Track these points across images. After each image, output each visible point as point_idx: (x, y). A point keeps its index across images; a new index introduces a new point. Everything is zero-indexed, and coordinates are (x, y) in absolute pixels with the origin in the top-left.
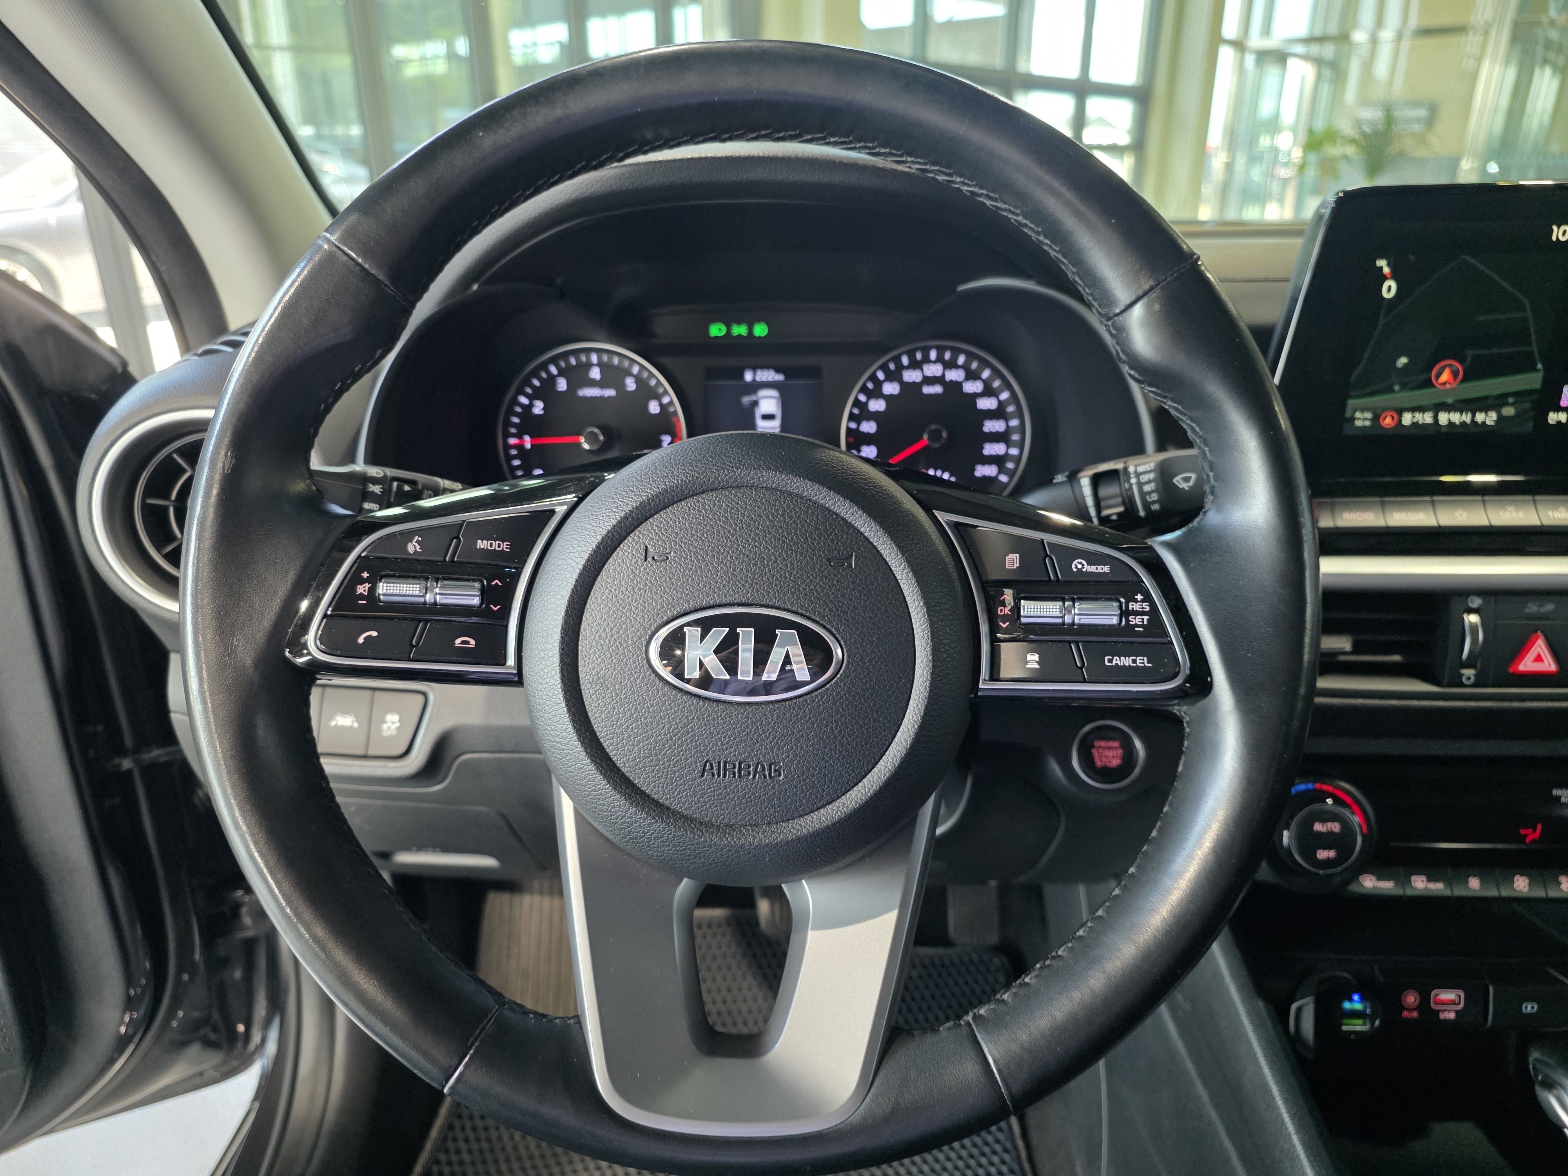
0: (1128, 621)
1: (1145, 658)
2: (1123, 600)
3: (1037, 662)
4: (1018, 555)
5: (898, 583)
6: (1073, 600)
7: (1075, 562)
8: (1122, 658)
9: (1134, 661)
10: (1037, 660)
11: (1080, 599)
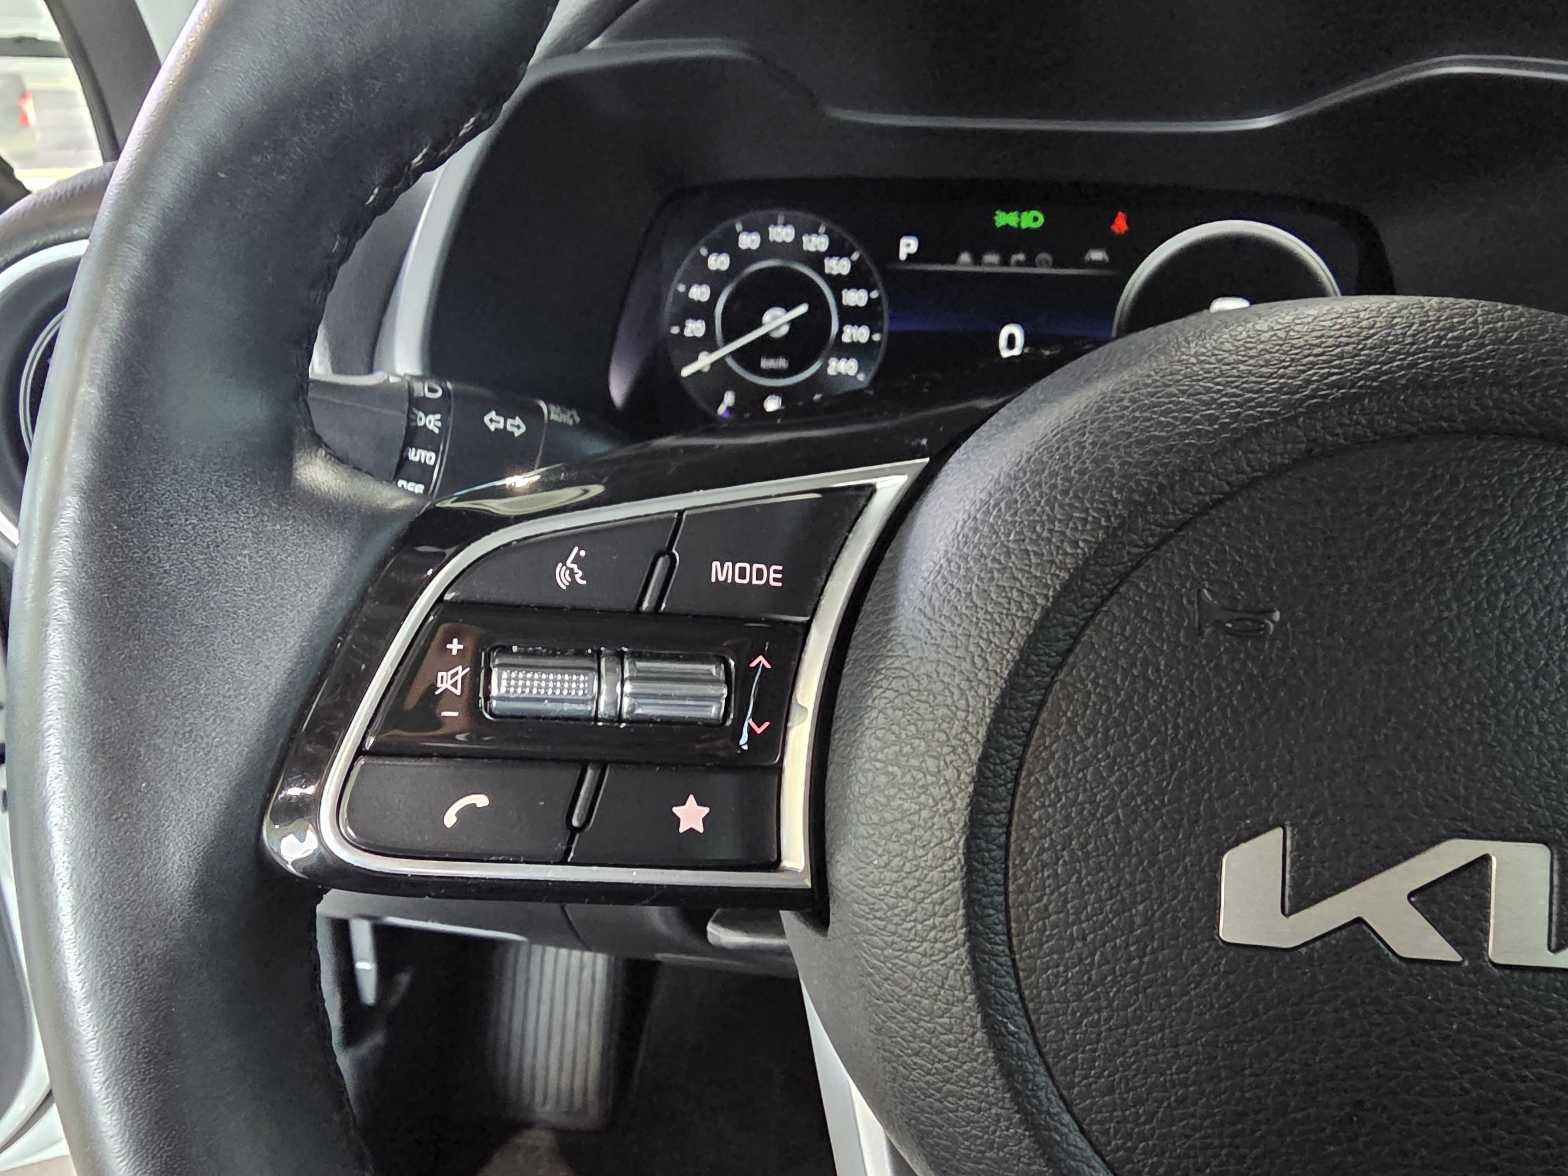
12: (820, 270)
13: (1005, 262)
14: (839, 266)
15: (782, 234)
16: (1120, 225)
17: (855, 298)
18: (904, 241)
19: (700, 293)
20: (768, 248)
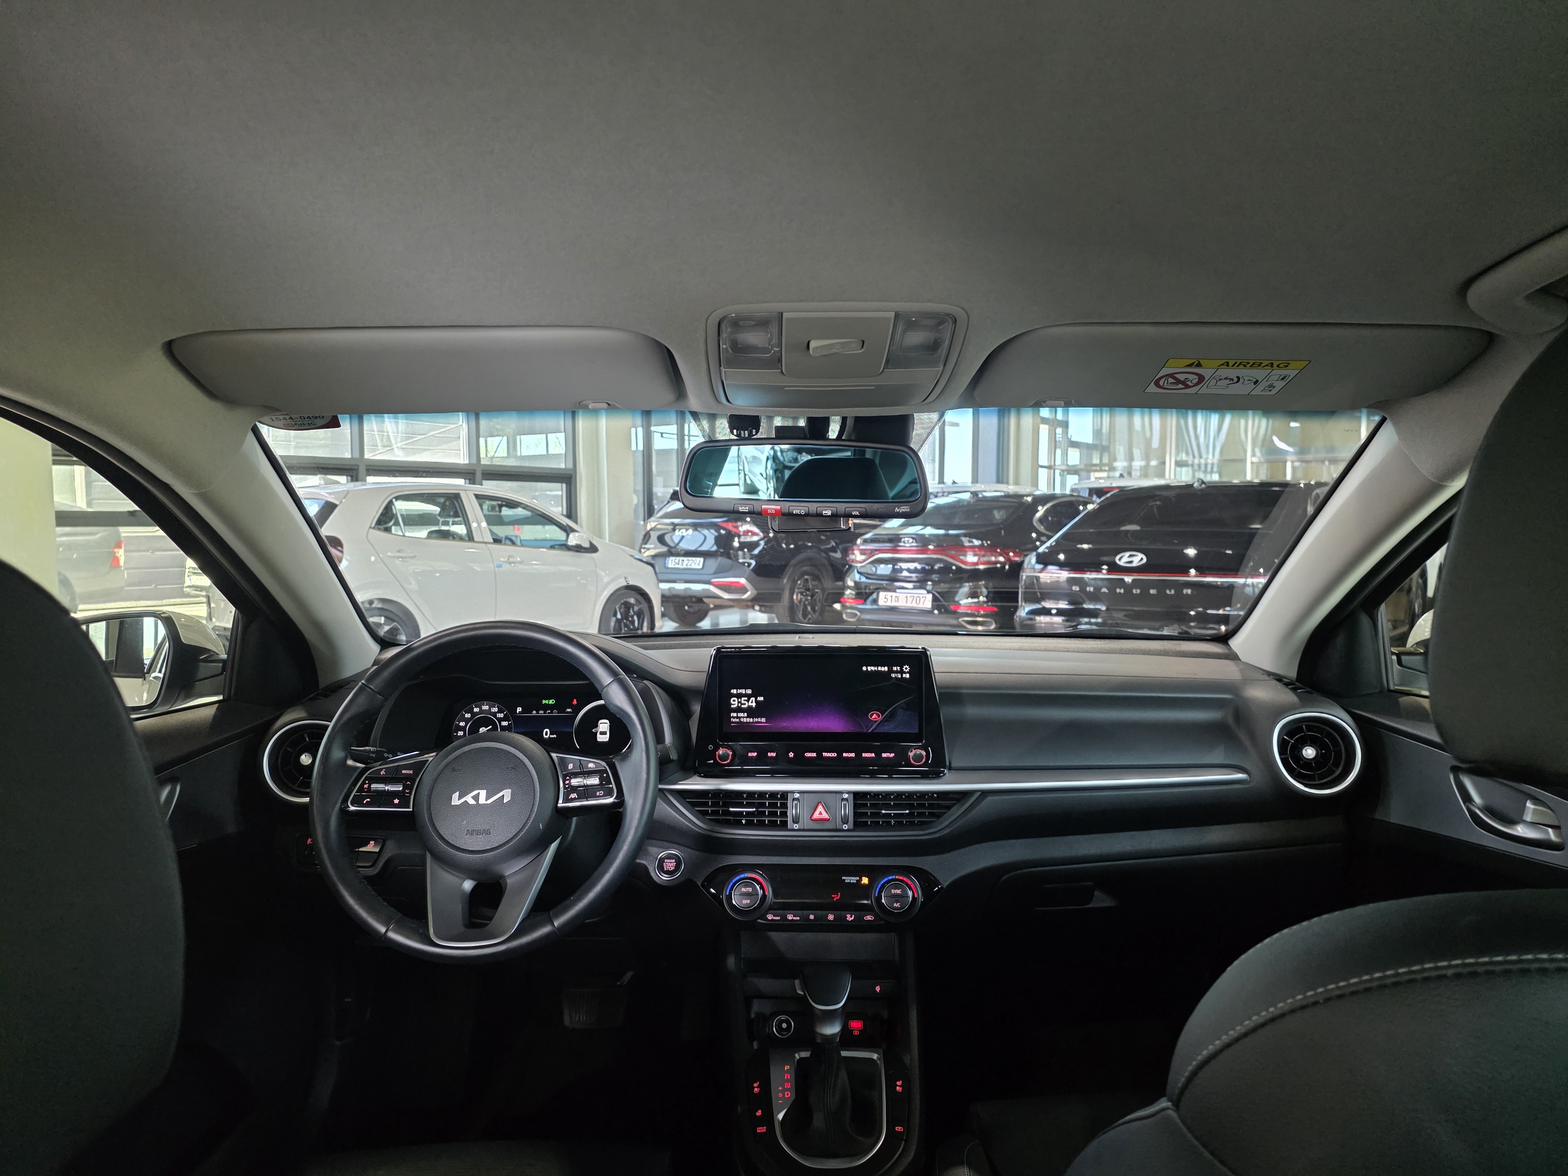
12: (495, 717)
13: (545, 713)
14: (501, 715)
15: (485, 708)
16: (575, 702)
17: (505, 723)
18: (518, 708)
19: (462, 724)
20: (481, 711)
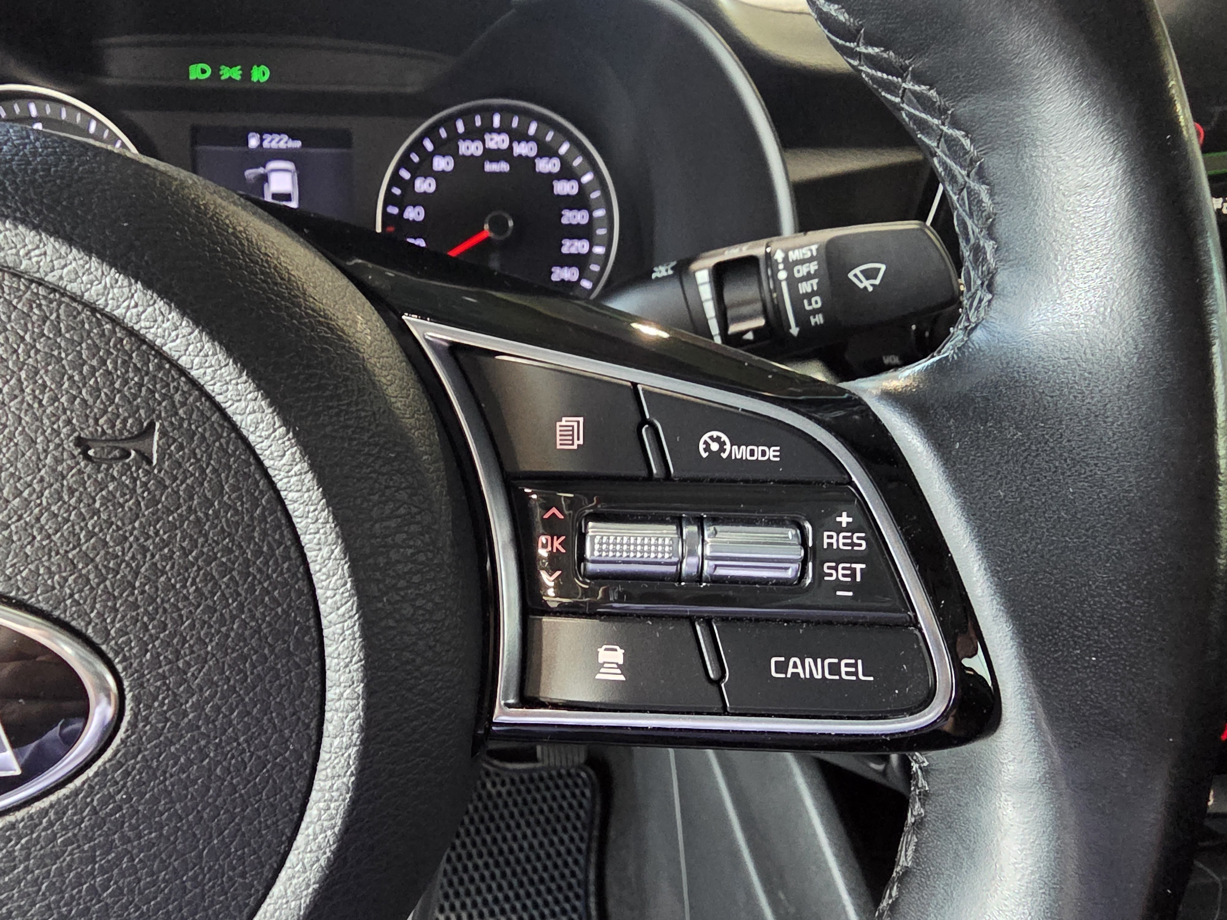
0: (819, 575)
1: (860, 662)
2: (808, 526)
3: (619, 666)
4: (581, 420)
5: (281, 501)
6: (700, 523)
7: (706, 437)
8: (809, 661)
9: (835, 669)
10: (621, 662)
11: (715, 521)
